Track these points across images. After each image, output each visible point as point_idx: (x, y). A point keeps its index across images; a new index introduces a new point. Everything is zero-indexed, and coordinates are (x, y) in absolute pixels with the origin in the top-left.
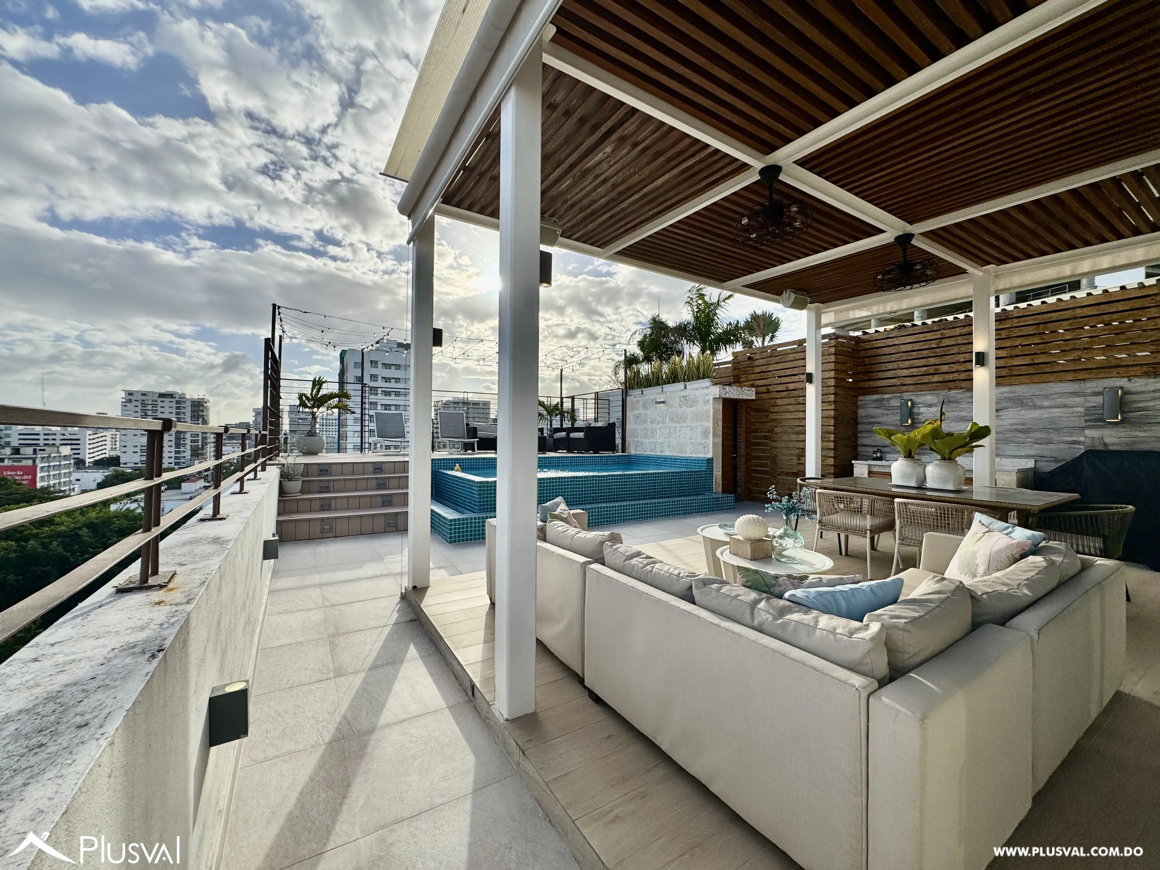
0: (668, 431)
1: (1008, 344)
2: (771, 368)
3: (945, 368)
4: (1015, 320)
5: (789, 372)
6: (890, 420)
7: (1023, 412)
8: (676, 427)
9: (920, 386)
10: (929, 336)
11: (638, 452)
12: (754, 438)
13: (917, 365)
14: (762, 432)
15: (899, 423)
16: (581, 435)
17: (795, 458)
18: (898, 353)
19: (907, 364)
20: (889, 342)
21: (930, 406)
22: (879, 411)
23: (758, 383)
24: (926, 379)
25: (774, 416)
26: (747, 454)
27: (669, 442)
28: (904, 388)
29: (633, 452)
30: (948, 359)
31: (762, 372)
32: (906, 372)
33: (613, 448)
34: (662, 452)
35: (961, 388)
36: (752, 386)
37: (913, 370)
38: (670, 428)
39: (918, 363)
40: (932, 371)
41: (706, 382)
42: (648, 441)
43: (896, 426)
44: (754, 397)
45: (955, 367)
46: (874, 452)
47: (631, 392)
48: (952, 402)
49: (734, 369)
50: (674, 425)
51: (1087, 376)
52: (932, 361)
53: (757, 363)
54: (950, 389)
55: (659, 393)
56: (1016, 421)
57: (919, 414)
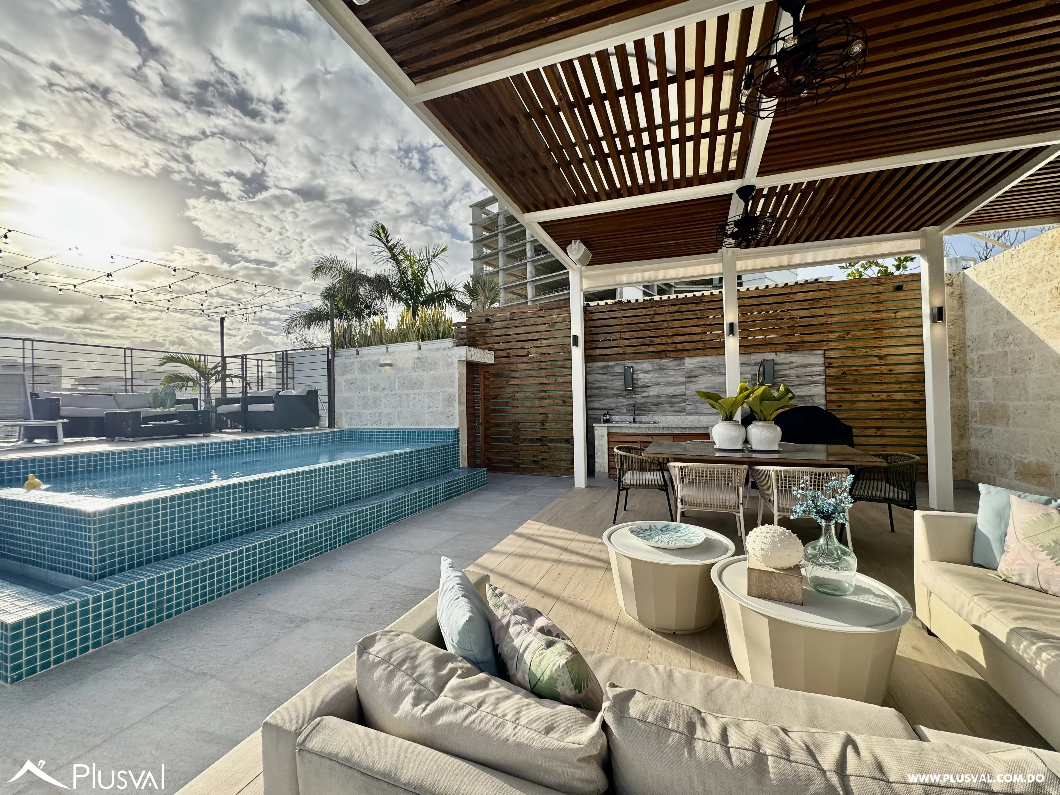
0: (398, 399)
1: (702, 323)
2: (511, 331)
3: (657, 340)
4: (707, 304)
5: (530, 337)
6: (614, 385)
7: (713, 378)
8: (408, 395)
9: (638, 355)
10: (644, 312)
11: (353, 427)
12: (494, 404)
13: (637, 336)
14: (503, 398)
15: (623, 388)
16: (270, 407)
17: (539, 424)
18: (620, 325)
19: (627, 335)
20: (612, 314)
21: (647, 372)
22: (605, 377)
23: (496, 346)
24: (643, 349)
25: (515, 382)
26: (486, 422)
27: (399, 413)
28: (626, 356)
29: (346, 426)
30: (660, 332)
31: (501, 335)
32: (627, 343)
33: (315, 422)
34: (389, 424)
35: (670, 358)
36: (490, 349)
37: (633, 340)
38: (400, 396)
39: (635, 334)
40: (648, 342)
41: (448, 343)
42: (368, 412)
43: (620, 390)
44: (493, 362)
45: (665, 340)
46: (605, 415)
47: (339, 351)
48: (663, 369)
49: (469, 330)
50: (405, 391)
51: (752, 351)
52: (648, 333)
53: (494, 325)
54: (661, 358)
55: (383, 354)
56: (709, 385)
57: (638, 380)
